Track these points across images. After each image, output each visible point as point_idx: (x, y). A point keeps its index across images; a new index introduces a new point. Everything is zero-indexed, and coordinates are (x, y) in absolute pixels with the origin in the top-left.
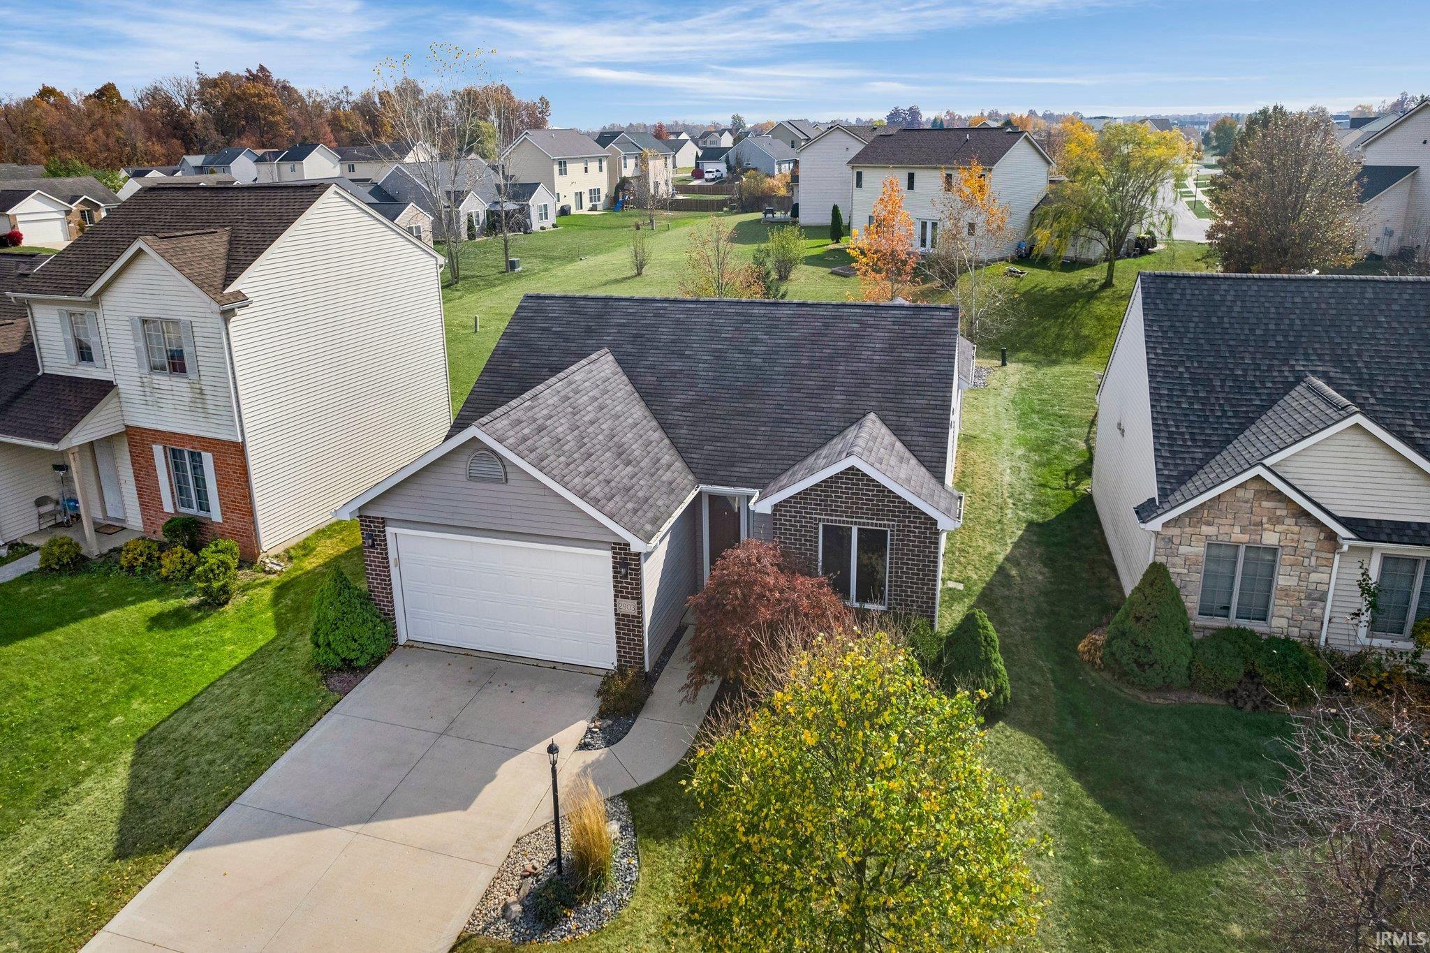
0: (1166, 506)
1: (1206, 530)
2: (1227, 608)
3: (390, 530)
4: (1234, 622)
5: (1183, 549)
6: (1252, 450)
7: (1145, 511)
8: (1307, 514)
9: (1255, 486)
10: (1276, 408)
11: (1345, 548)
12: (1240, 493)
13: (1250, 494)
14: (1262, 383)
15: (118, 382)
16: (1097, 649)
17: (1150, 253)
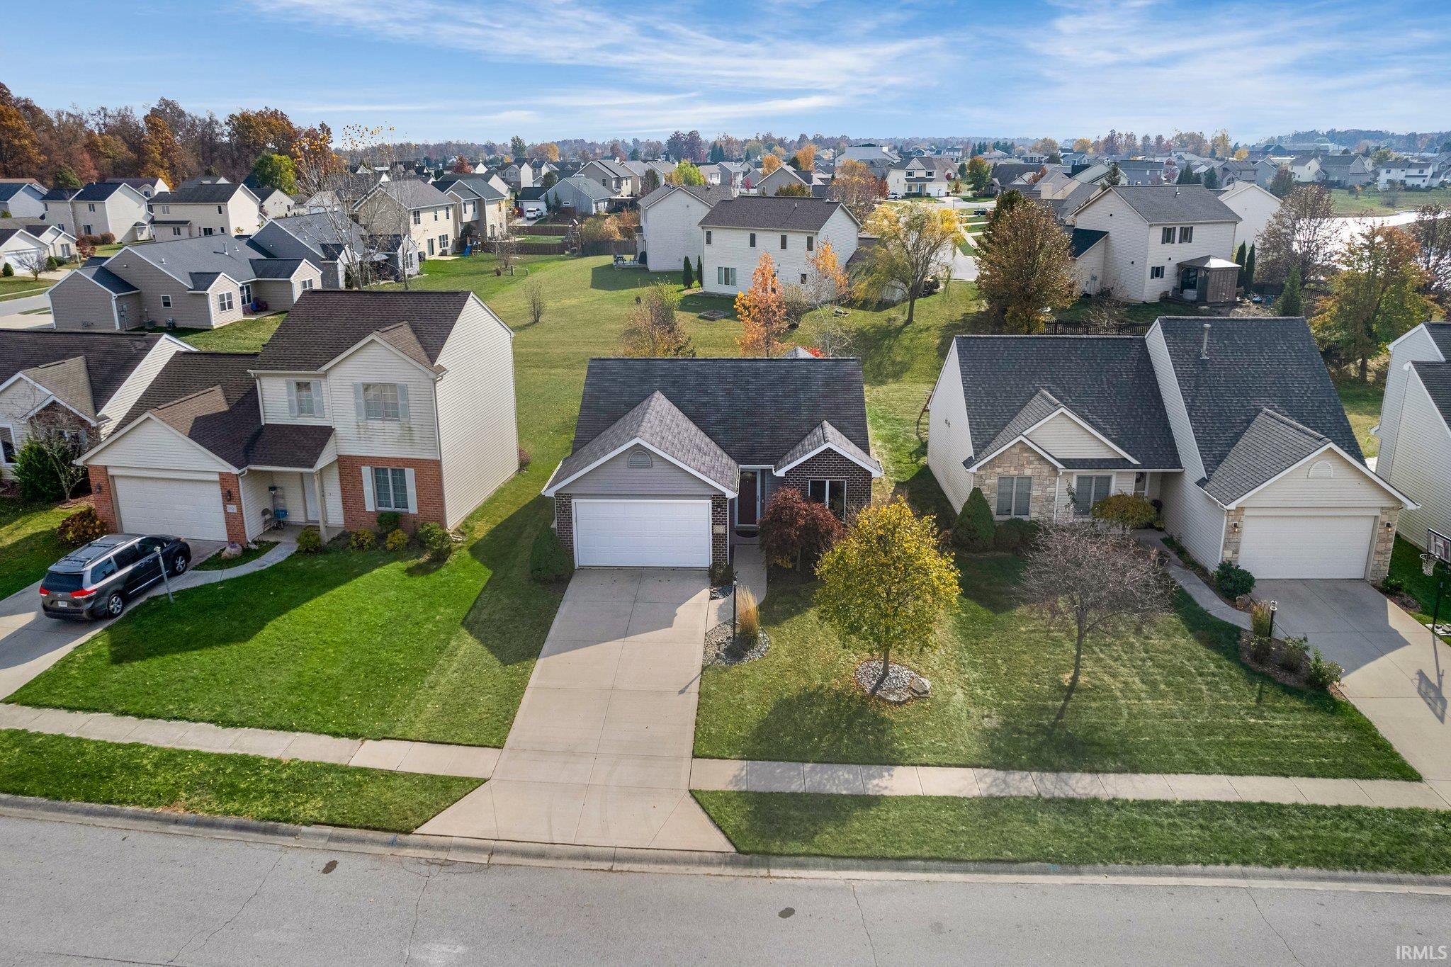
0: (978, 459)
1: (998, 470)
2: (1010, 510)
3: (573, 501)
4: (1013, 516)
5: (987, 481)
6: (1017, 428)
7: (968, 463)
8: (1043, 458)
9: (1019, 446)
10: (1027, 406)
11: (1061, 473)
12: (1013, 450)
13: (1016, 450)
14: (1020, 393)
15: (336, 426)
16: (949, 537)
17: (935, 293)
